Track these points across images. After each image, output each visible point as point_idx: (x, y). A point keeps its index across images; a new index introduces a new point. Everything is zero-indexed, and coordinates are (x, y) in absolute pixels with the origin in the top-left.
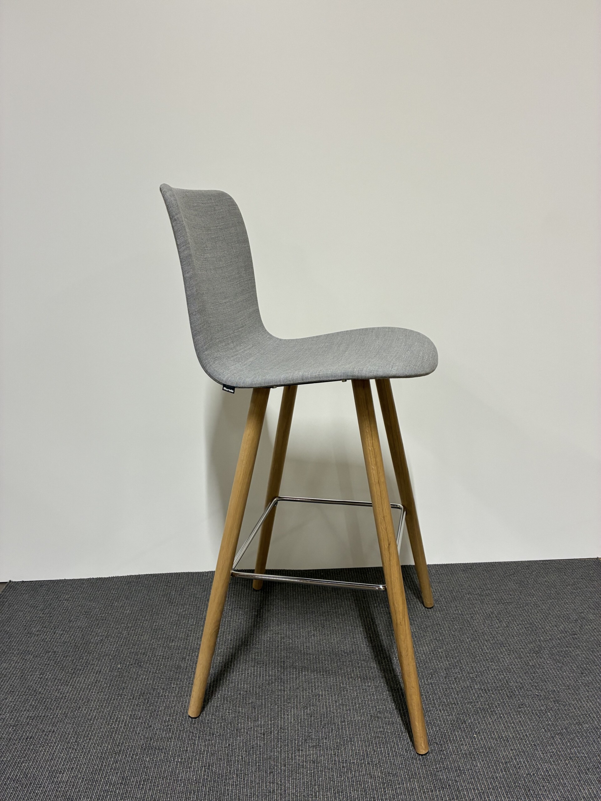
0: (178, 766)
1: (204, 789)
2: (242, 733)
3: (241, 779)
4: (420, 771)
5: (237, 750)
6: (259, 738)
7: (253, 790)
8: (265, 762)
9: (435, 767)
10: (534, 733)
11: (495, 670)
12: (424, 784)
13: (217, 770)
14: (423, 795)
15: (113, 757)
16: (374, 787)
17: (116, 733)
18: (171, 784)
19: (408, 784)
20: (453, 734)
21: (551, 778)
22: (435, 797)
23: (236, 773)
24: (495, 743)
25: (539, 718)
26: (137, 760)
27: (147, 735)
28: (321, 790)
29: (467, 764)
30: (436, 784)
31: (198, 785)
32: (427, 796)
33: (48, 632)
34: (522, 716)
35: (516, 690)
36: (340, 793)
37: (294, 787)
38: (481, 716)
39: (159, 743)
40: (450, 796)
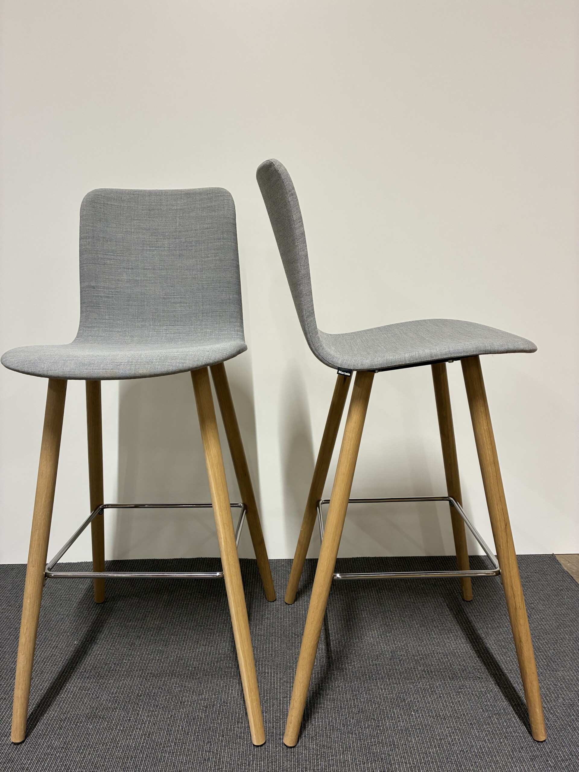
0: (120, 734)
1: (141, 755)
2: (185, 706)
3: (179, 747)
4: (355, 744)
5: (179, 721)
6: (201, 711)
7: (189, 758)
8: (204, 732)
9: (369, 741)
10: (472, 712)
11: (440, 653)
12: (357, 757)
13: (157, 739)
14: (354, 767)
15: (58, 724)
16: (308, 758)
17: (64, 702)
18: (111, 749)
19: (342, 756)
20: (392, 711)
21: (484, 755)
22: (366, 769)
23: (174, 741)
24: (432, 720)
25: (479, 698)
26: (81, 727)
27: (94, 705)
28: (255, 760)
29: (402, 740)
30: (369, 757)
31: (137, 751)
32: (359, 768)
33: (12, 610)
34: (462, 697)
35: (458, 672)
36: (274, 763)
37: (230, 756)
38: (421, 695)
39: (104, 712)
40: (382, 768)
